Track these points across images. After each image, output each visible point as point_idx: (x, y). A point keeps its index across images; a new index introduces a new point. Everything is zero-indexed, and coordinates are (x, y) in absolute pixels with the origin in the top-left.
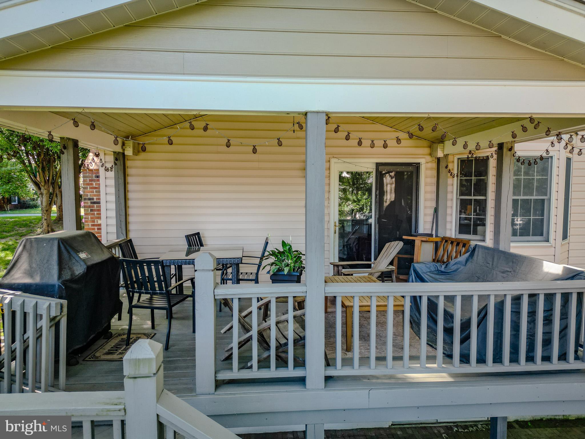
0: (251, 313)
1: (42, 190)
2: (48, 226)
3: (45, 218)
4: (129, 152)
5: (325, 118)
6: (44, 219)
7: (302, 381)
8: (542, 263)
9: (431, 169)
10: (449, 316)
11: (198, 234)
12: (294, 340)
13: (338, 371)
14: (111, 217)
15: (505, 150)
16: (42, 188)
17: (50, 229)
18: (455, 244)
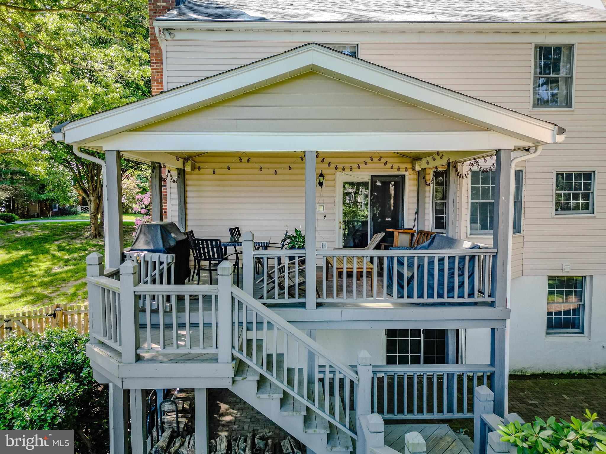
0: (274, 272)
1: (90, 197)
2: (96, 230)
3: (93, 222)
4: (188, 168)
5: (315, 154)
6: (92, 224)
7: (303, 305)
8: (463, 242)
9: (414, 179)
10: (400, 276)
11: (238, 228)
12: (299, 283)
13: (325, 300)
14: (174, 216)
15: (451, 167)
16: (91, 196)
17: (97, 233)
18: (426, 235)
